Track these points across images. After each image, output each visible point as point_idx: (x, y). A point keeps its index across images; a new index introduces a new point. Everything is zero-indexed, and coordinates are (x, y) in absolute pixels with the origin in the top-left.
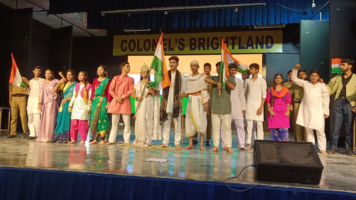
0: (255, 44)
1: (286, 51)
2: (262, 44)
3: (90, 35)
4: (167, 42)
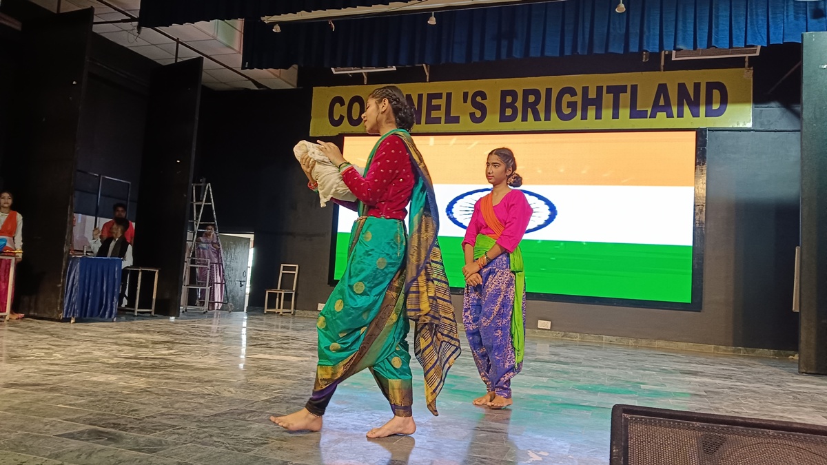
0: (674, 105)
1: (762, 124)
2: (695, 104)
3: (259, 86)
4: (442, 102)
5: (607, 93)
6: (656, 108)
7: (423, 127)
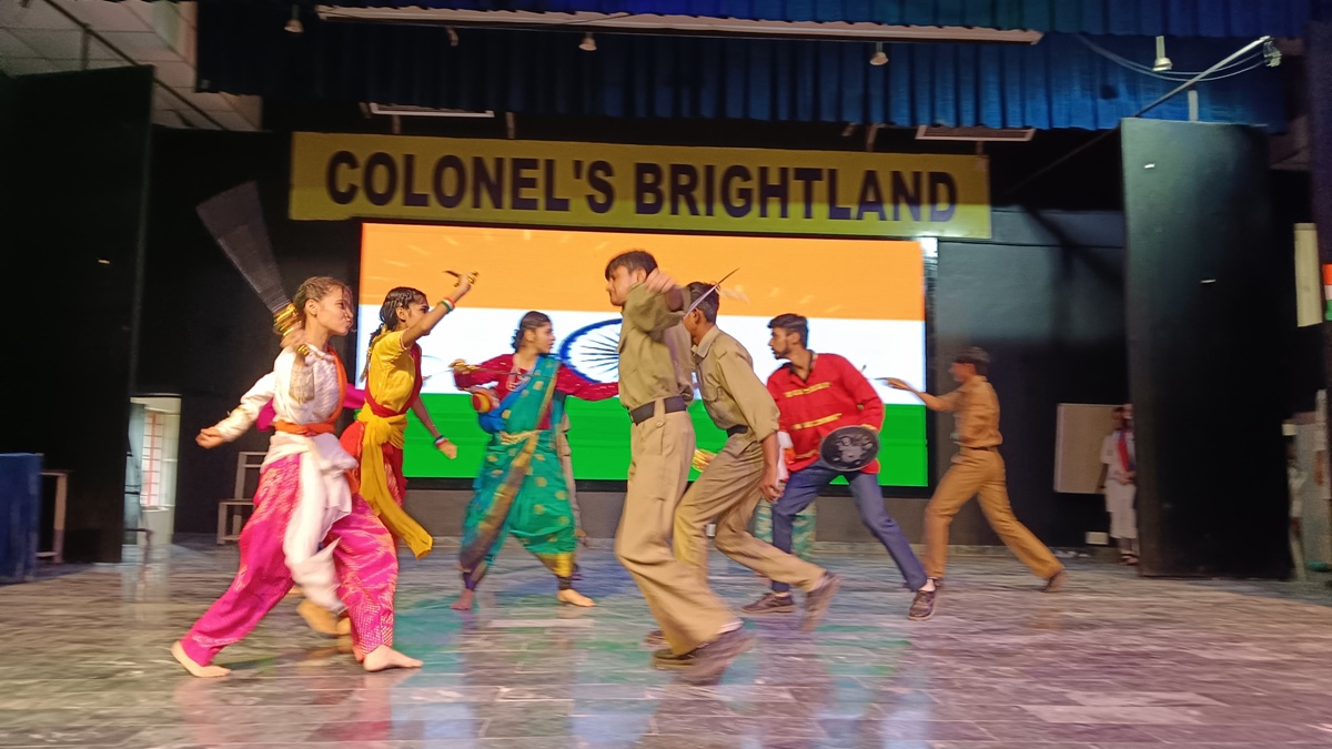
0: (888, 202)
1: (1003, 235)
2: (914, 202)
3: (185, 121)
4: (538, 174)
5: (797, 178)
6: (864, 205)
7: (508, 213)
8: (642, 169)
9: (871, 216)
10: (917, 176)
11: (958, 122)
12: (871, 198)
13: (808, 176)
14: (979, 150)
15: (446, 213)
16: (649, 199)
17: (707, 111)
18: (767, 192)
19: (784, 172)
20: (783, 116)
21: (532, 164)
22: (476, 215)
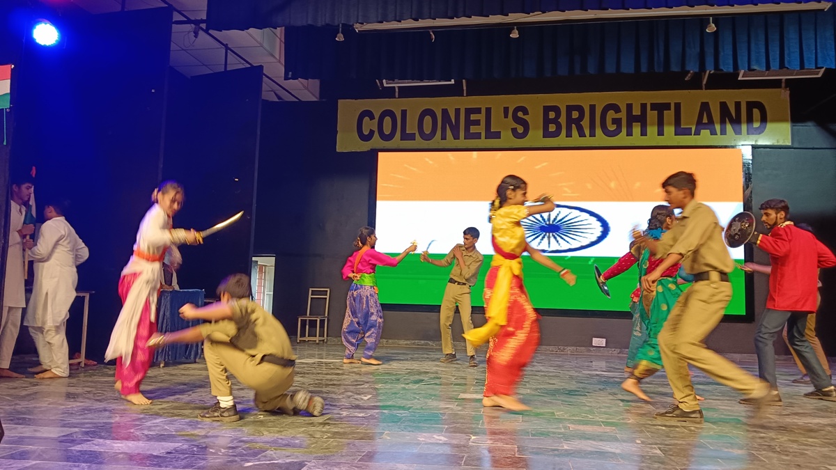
0: (717, 123)
1: (801, 142)
2: (736, 122)
3: (279, 97)
4: (482, 117)
5: (651, 110)
6: (700, 125)
7: (462, 142)
8: (547, 109)
9: (705, 133)
10: (738, 105)
11: (768, 68)
12: (705, 120)
13: (661, 108)
14: (783, 85)
15: (425, 144)
16: (552, 128)
17: (592, 70)
18: (632, 119)
19: (644, 106)
20: (644, 69)
21: (478, 111)
22: (444, 144)
